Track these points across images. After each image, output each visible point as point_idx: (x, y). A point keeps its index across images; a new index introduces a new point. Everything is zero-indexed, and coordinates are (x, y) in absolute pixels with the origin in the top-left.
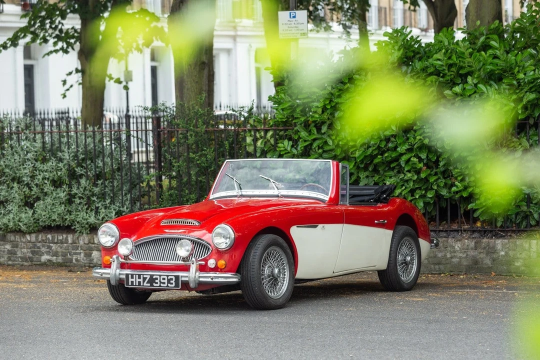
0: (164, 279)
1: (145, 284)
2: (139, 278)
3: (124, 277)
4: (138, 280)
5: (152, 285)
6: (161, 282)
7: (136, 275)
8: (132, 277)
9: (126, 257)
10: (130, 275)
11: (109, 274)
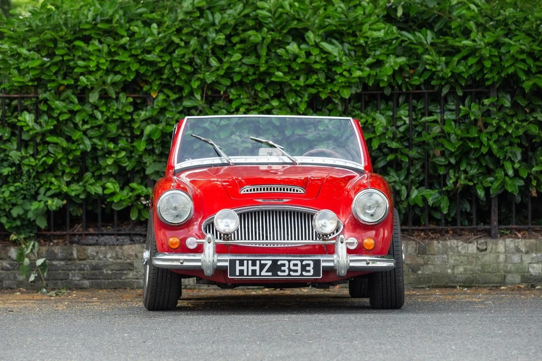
0: (296, 265)
1: (262, 274)
2: (254, 264)
3: (227, 264)
4: (251, 268)
5: (275, 274)
6: (290, 270)
7: (248, 260)
8: (241, 264)
9: (227, 236)
10: (237, 262)
11: (199, 260)
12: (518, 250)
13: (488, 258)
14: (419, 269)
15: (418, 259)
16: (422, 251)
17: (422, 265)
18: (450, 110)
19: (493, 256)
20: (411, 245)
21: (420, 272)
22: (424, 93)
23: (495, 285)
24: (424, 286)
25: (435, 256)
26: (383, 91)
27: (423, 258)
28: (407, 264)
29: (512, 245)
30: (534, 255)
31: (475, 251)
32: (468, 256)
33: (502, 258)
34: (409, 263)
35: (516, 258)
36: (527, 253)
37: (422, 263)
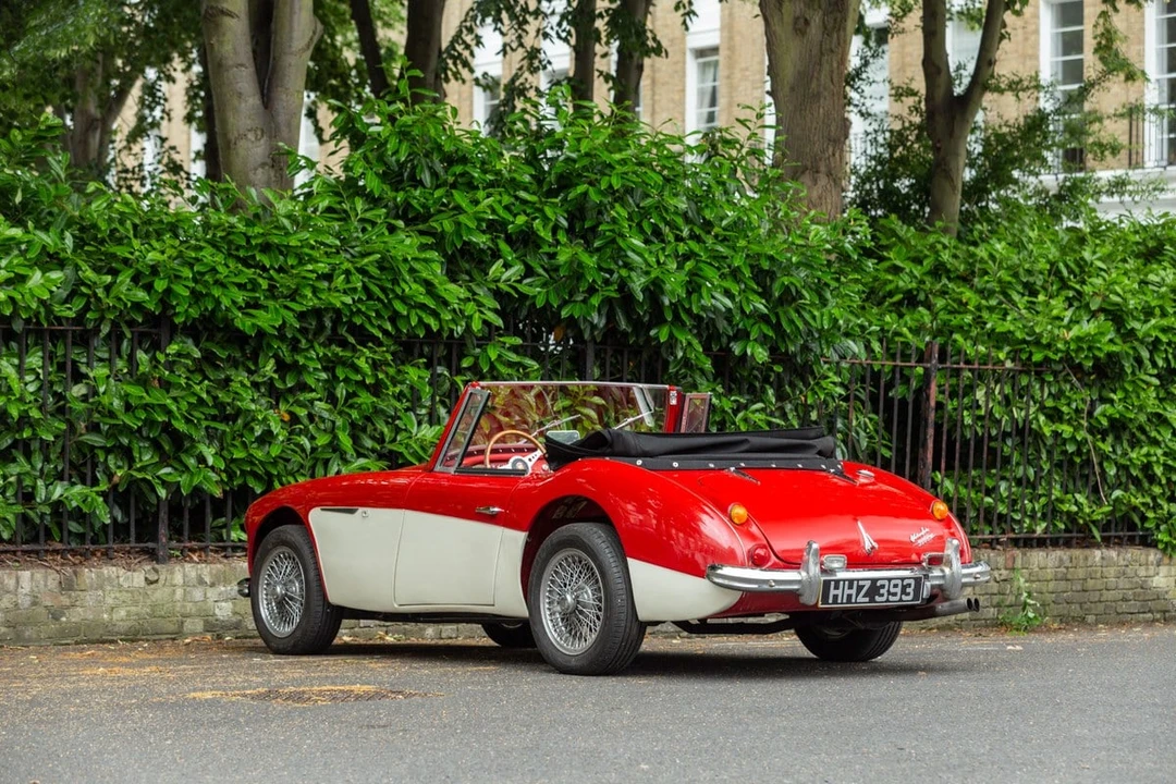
12: (201, 582)
13: (159, 594)
14: (63, 614)
15: (62, 598)
16: (67, 586)
17: (68, 608)
18: (101, 360)
19: (167, 590)
20: (53, 576)
21: (64, 619)
22: (67, 331)
23: (169, 636)
24: (69, 642)
25: (86, 593)
26: (10, 324)
27: (70, 597)
28: (46, 607)
29: (193, 574)
30: (223, 589)
31: (143, 584)
32: (132, 592)
33: (179, 593)
34: (50, 604)
35: (198, 594)
36: (213, 585)
37: (68, 604)
